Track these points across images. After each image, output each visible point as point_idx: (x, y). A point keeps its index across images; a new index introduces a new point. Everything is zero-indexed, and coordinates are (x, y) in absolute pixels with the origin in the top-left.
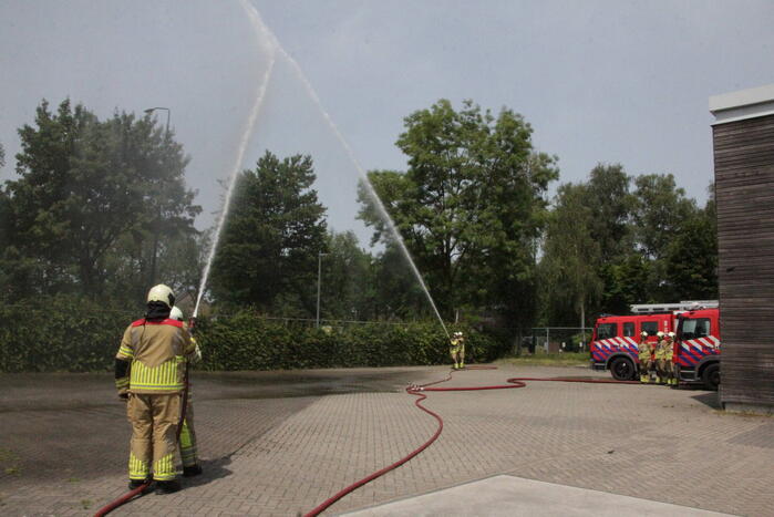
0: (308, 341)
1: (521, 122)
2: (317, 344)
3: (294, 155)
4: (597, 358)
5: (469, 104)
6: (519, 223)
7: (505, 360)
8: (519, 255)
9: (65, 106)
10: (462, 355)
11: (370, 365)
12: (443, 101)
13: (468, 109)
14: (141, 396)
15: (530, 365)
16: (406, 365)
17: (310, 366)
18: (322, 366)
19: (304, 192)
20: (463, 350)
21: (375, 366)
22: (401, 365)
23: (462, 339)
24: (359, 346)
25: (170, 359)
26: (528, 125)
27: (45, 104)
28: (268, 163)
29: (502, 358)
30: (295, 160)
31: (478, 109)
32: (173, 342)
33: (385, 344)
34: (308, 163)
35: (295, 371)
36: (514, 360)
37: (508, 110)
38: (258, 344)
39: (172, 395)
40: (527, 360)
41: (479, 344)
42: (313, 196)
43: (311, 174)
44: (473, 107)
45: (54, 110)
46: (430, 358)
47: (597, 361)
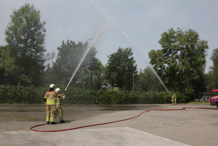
0: (130, 97)
1: (195, 32)
2: (133, 98)
3: (127, 48)
4: (212, 102)
5: (179, 29)
6: (194, 62)
7: (191, 103)
8: (194, 72)
9: (68, 41)
10: (175, 101)
11: (148, 104)
12: (171, 29)
13: (179, 30)
14: (48, 105)
15: (198, 104)
16: (160, 104)
17: (131, 104)
18: (134, 104)
19: (130, 57)
20: (176, 100)
21: (150, 104)
22: (158, 104)
23: (175, 96)
24: (145, 98)
25: (53, 98)
26: (197, 33)
27: (63, 41)
28: (120, 50)
29: (191, 102)
30: (127, 49)
31: (182, 30)
32: (53, 95)
33: (153, 98)
34: (131, 50)
35: (126, 105)
36: (194, 103)
37: (190, 29)
38: (116, 98)
39: (53, 105)
40: (198, 103)
41: (183, 98)
42: (132, 59)
43: (131, 53)
44: (180, 29)
45: (65, 42)
46: (167, 102)
47: (212, 103)
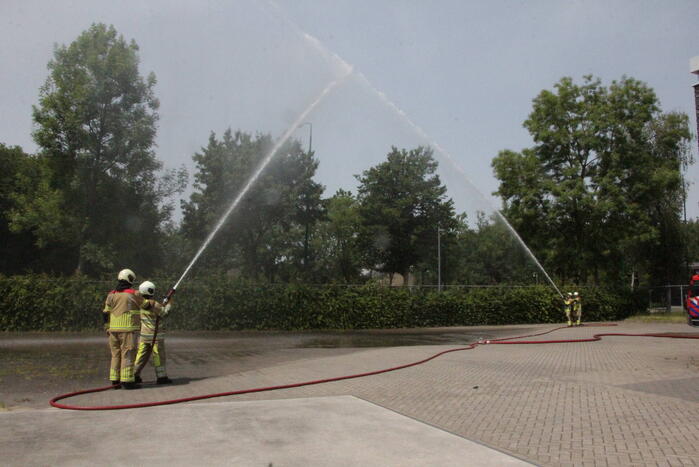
0: (428, 304)
1: (644, 88)
2: (438, 306)
3: (417, 148)
4: (694, 315)
5: (589, 78)
6: (640, 186)
7: (636, 318)
8: (642, 216)
9: (228, 134)
10: (579, 314)
11: (489, 324)
12: (565, 79)
13: (590, 83)
14: (113, 333)
15: (658, 321)
16: (528, 323)
17: (432, 324)
18: (443, 325)
19: (427, 177)
20: (580, 309)
21: (495, 324)
22: (520, 323)
24: (479, 307)
25: (127, 312)
26: (651, 90)
27: (213, 135)
28: (395, 156)
29: (634, 315)
30: (418, 152)
31: (599, 82)
32: (127, 302)
33: (504, 304)
34: (429, 153)
35: (416, 329)
36: (644, 317)
37: (628, 78)
38: (383, 307)
39: (128, 333)
40: (658, 317)
41: (605, 303)
42: (437, 181)
43: (431, 162)
44: (594, 80)
45: (220, 138)
46: (551, 316)
47: (693, 318)
